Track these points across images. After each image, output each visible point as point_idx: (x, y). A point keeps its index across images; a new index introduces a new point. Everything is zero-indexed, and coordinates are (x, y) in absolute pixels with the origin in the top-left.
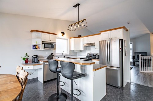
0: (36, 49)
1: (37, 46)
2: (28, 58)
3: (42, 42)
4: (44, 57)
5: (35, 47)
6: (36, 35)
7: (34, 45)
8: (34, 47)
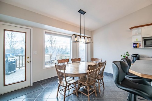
0: (136, 47)
1: (137, 43)
2: (128, 56)
3: (143, 38)
4: (149, 57)
5: (136, 45)
6: (136, 31)
7: (135, 44)
8: (134, 45)
